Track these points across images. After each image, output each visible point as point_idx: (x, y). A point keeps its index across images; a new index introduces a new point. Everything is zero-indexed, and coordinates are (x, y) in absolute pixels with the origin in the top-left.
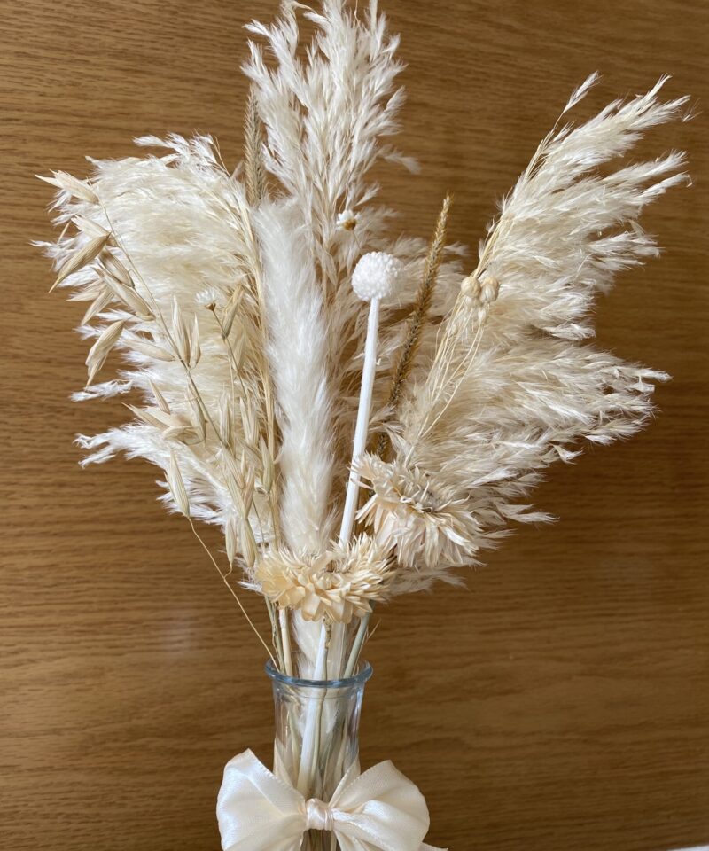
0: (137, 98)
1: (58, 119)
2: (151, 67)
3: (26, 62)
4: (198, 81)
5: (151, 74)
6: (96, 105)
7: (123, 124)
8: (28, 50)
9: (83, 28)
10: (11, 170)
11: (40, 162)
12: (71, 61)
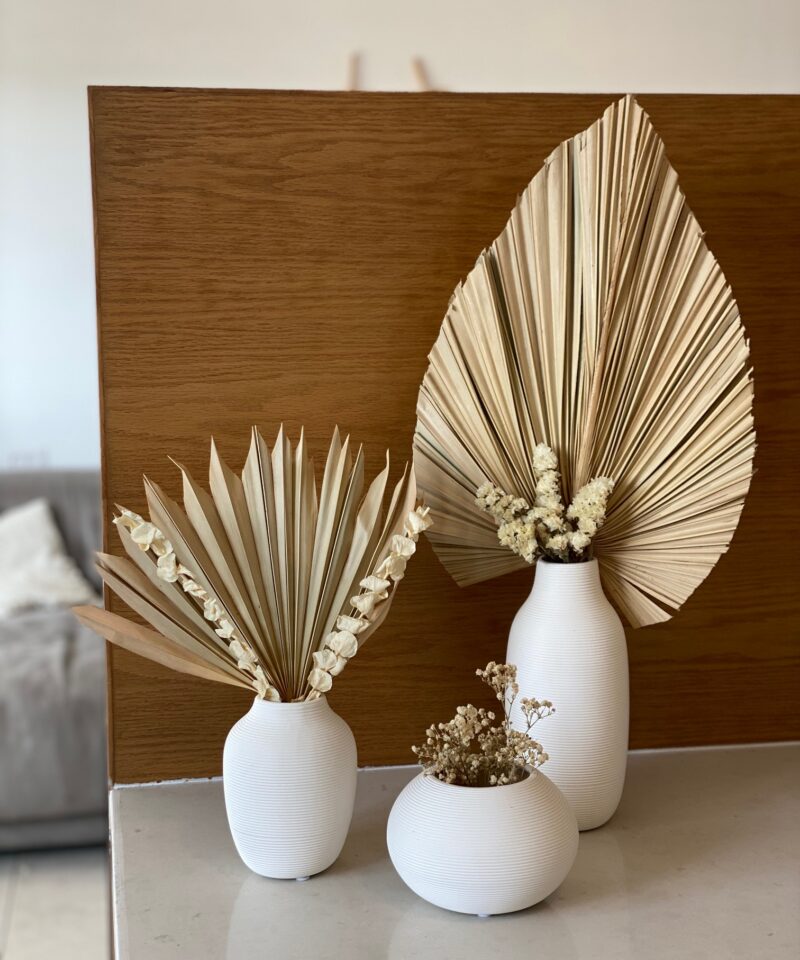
0: (323, 277)
1: (278, 295)
2: (330, 258)
3: (260, 264)
4: (358, 263)
5: (330, 262)
6: (299, 284)
7: (315, 294)
8: (260, 257)
9: (291, 240)
10: (253, 329)
11: (269, 322)
12: (285, 260)
